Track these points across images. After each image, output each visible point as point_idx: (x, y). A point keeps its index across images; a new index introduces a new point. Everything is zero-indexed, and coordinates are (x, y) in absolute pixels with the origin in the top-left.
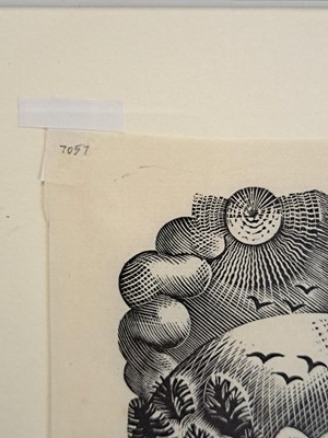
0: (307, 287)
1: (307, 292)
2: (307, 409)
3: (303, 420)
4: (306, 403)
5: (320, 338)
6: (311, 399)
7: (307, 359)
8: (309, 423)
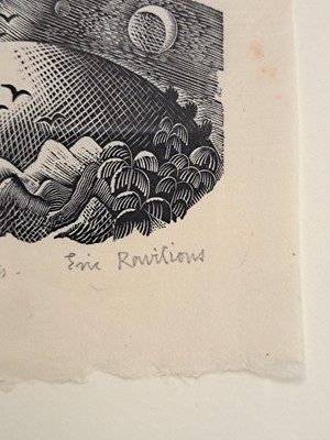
0: (8, 16)
1: (8, 20)
2: (13, 138)
3: (10, 150)
4: (12, 132)
5: (23, 66)
6: (16, 128)
7: (11, 88)
8: (16, 152)
